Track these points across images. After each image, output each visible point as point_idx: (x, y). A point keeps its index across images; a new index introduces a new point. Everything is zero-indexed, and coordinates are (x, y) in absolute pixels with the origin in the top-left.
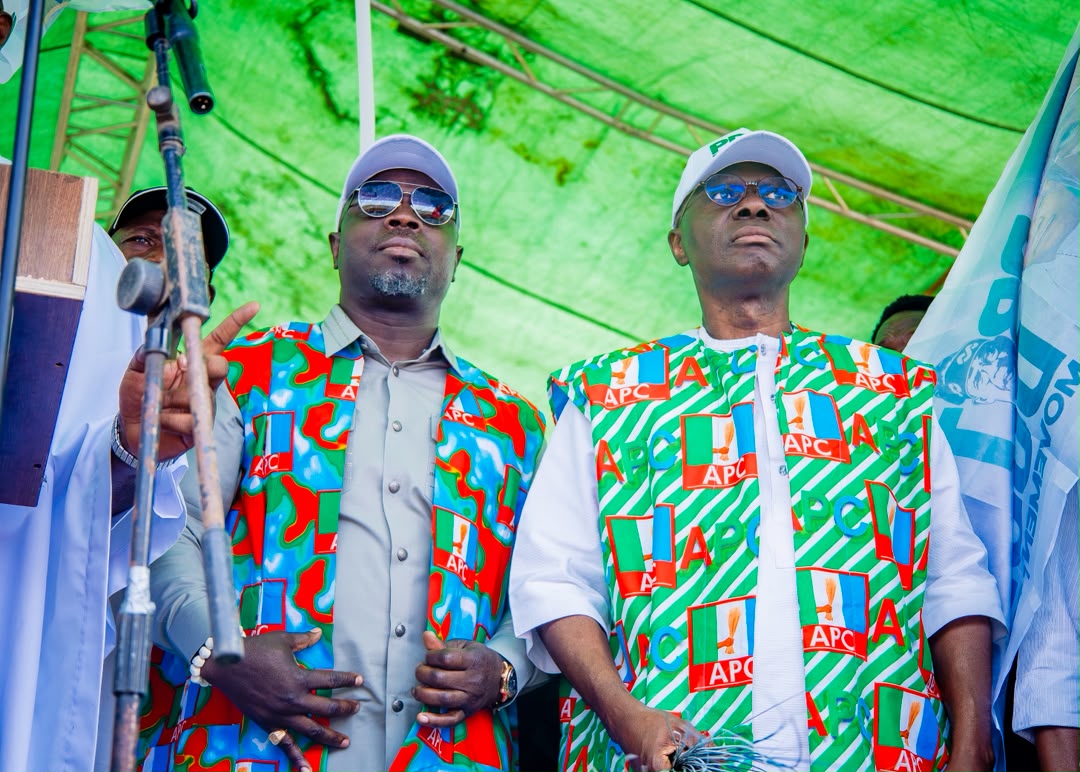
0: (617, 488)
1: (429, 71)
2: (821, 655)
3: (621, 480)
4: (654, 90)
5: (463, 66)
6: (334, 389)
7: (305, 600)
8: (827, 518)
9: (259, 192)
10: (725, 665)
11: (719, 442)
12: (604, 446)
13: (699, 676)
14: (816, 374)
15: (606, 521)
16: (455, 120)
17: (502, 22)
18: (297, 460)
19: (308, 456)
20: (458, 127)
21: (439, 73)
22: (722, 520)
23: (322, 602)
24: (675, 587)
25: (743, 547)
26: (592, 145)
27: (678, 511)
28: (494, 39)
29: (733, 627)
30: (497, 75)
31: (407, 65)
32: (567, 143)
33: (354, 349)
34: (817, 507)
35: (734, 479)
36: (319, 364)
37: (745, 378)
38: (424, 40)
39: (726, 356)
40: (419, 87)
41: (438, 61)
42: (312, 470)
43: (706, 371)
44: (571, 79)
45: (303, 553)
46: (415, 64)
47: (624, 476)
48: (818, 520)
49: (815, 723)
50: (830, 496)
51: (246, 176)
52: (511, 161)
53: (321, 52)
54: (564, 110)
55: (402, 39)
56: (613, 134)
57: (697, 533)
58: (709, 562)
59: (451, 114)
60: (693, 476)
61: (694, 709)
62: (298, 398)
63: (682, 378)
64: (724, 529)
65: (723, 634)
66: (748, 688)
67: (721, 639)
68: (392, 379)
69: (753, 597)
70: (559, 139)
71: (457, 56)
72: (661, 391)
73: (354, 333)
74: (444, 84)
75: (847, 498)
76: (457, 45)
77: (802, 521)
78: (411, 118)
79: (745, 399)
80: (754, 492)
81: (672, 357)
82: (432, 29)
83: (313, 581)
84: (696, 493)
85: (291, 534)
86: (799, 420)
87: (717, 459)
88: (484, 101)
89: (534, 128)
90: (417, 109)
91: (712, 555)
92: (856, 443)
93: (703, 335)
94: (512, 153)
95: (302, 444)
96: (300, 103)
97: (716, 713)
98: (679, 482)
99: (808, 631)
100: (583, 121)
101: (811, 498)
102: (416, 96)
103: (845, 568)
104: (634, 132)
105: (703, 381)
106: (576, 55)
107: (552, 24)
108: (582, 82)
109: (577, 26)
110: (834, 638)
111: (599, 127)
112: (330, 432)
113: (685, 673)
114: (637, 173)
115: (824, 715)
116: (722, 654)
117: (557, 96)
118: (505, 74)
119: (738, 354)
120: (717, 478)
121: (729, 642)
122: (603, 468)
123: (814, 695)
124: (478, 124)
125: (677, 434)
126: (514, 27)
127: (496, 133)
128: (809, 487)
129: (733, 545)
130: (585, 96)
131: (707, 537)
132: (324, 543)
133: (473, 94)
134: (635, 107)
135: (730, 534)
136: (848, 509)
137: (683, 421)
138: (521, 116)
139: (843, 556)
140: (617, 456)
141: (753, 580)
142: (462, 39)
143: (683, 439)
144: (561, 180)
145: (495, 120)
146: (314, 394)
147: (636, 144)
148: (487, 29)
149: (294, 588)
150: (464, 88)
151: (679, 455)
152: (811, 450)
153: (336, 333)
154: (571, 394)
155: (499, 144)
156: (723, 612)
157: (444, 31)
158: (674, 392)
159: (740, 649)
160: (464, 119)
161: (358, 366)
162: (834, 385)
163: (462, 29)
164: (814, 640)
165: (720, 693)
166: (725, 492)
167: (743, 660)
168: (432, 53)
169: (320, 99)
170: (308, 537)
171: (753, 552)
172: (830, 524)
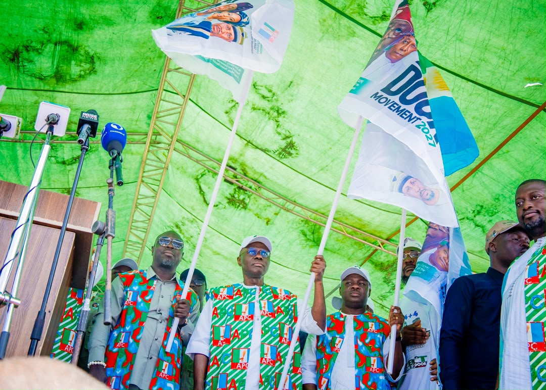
0: (217, 319)
1: (232, 192)
2: (264, 365)
3: (218, 317)
4: (293, 199)
5: (242, 191)
6: (149, 287)
7: (134, 337)
8: (269, 332)
9: (187, 222)
10: (241, 364)
11: (243, 310)
12: (216, 308)
13: (234, 366)
14: (269, 296)
15: (213, 326)
16: (239, 206)
17: (252, 179)
18: (138, 304)
19: (141, 303)
20: (240, 208)
21: (235, 193)
22: (243, 328)
23: (138, 337)
24: (230, 344)
25: (248, 336)
26: (276, 214)
27: (232, 326)
28: (250, 184)
29: (244, 355)
30: (251, 193)
31: (226, 190)
32: (269, 213)
33: (154, 278)
34: (267, 329)
35: (246, 319)
36: (145, 281)
37: (253, 296)
38: (231, 183)
39: (248, 289)
40: (229, 197)
41: (235, 189)
42: (141, 306)
43: (242, 293)
44: (271, 195)
45: (136, 326)
46: (229, 190)
47: (219, 316)
48: (267, 332)
49: (261, 381)
50: (270, 326)
51: (184, 218)
52: (254, 218)
53: (203, 187)
54: (269, 203)
55: (225, 183)
56: (282, 210)
57: (236, 331)
58: (239, 338)
59: (238, 204)
60: (237, 318)
61: (231, 373)
62: (139, 288)
63: (237, 294)
64: (243, 331)
65: (241, 356)
66: (246, 370)
67: (240, 357)
68: (163, 285)
69: (249, 349)
70: (267, 212)
71: (240, 188)
72: (231, 297)
73: (154, 274)
74: (236, 196)
75: (274, 327)
76: (241, 185)
77: (263, 332)
78: (227, 205)
79: (253, 301)
80: (252, 324)
81: (235, 289)
82: (234, 181)
83: (137, 332)
84: (237, 322)
85: (133, 321)
86: (264, 307)
87: (243, 314)
88: (247, 201)
89: (260, 209)
90: (228, 203)
91: (240, 337)
92: (277, 313)
93: (243, 284)
94: (254, 215)
95: (140, 300)
96: (197, 200)
97: (237, 375)
98: (233, 319)
99: (262, 359)
100: (274, 207)
101: (266, 326)
102: (229, 199)
103: (272, 344)
104: (288, 210)
105: (241, 295)
106: (271, 189)
107: (265, 180)
108: (274, 196)
109: (272, 181)
110: (268, 361)
111: (278, 209)
112: (147, 298)
113: (230, 364)
114: (288, 222)
115: (263, 380)
116: (240, 361)
117: (267, 200)
118: (253, 193)
119: (252, 289)
120: (242, 319)
121: (242, 359)
122: (215, 314)
123: (262, 374)
124: (245, 208)
125: (234, 308)
126: (255, 181)
127: (250, 210)
128: (266, 324)
129: (245, 335)
130: (275, 200)
131: (239, 332)
132: (141, 323)
133: (244, 199)
134: (288, 203)
135: (245, 332)
136: (274, 330)
137: (235, 305)
138: (257, 205)
139: (271, 341)
140: (219, 311)
141: (249, 345)
142: (242, 183)
143: (235, 309)
144: (267, 223)
145: (249, 206)
146: (144, 288)
147: (288, 214)
148: (248, 181)
149: (132, 334)
150: (241, 197)
151: (234, 313)
152: (267, 314)
153: (150, 274)
154: (210, 296)
155: (251, 213)
156: (242, 351)
157: (237, 181)
158: (234, 297)
159: (245, 361)
160: (241, 206)
161: (155, 282)
162: (273, 299)
163: (241, 180)
164: (263, 362)
165: (239, 370)
166: (244, 322)
167: (245, 363)
168: (233, 187)
169: (203, 199)
170: (138, 322)
171: (250, 338)
172: (270, 333)
